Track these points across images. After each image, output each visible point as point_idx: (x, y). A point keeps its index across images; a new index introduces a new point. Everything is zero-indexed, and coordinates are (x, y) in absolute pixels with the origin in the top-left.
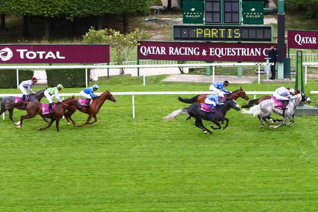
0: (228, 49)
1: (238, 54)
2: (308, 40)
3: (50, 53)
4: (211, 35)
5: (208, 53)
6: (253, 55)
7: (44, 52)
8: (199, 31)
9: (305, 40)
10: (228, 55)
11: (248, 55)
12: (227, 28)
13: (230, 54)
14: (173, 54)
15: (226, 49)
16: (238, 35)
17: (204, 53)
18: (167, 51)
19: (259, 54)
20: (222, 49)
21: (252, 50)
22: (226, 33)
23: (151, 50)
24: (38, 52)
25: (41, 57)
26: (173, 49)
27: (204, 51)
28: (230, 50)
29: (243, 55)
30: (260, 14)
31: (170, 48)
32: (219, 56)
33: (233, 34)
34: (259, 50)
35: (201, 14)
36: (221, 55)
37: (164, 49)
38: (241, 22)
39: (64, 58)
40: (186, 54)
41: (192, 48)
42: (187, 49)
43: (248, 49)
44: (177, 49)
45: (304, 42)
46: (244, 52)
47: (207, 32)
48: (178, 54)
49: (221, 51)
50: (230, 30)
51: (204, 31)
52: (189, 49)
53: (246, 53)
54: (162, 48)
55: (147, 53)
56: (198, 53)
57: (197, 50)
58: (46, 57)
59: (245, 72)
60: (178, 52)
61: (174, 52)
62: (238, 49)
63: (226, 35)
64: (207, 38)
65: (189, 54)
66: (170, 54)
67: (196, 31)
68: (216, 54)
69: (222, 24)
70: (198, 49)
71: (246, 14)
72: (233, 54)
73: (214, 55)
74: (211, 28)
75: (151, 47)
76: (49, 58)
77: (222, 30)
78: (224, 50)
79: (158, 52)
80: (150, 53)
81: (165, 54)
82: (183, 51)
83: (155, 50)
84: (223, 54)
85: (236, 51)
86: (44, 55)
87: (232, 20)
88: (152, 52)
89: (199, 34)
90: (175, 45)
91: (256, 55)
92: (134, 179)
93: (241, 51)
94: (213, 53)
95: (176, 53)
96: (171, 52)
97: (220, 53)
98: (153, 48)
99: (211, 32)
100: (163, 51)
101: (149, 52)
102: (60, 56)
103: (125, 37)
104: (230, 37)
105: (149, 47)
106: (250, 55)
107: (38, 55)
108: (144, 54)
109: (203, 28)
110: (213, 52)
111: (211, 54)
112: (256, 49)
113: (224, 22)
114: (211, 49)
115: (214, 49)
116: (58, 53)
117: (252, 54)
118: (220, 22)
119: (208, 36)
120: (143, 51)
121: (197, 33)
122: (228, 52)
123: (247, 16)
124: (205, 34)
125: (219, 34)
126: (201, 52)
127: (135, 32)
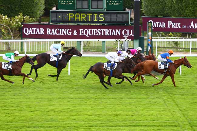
0: (95, 30)
1: (103, 34)
2: (159, 24)
4: (81, 18)
5: (78, 33)
6: (115, 35)
8: (71, 15)
9: (156, 24)
10: (95, 34)
11: (110, 35)
12: (93, 13)
13: (96, 34)
14: (50, 34)
15: (92, 30)
16: (102, 18)
17: (75, 33)
18: (45, 31)
19: (119, 34)
20: (90, 30)
21: (114, 31)
22: (92, 17)
23: (33, 31)
26: (50, 30)
27: (75, 31)
28: (96, 31)
29: (106, 35)
30: (120, 2)
31: (48, 29)
32: (87, 36)
33: (98, 18)
34: (119, 31)
35: (73, 1)
36: (89, 35)
37: (43, 30)
38: (105, 8)
40: (61, 34)
41: (66, 29)
42: (62, 30)
43: (110, 30)
44: (53, 30)
45: (156, 27)
46: (107, 32)
47: (78, 16)
48: (54, 34)
49: (89, 32)
50: (96, 14)
51: (75, 15)
52: (63, 30)
53: (109, 33)
54: (41, 29)
55: (29, 33)
56: (70, 33)
57: (69, 31)
59: (109, 50)
60: (54, 32)
61: (51, 32)
62: (103, 30)
63: (93, 19)
64: (78, 21)
65: (63, 34)
66: (48, 34)
67: (69, 15)
68: (85, 34)
69: (90, 10)
70: (71, 30)
71: (109, 2)
72: (99, 34)
73: (83, 35)
74: (80, 13)
75: (33, 28)
77: (90, 14)
78: (91, 31)
79: (38, 33)
80: (32, 33)
81: (44, 34)
82: (58, 32)
83: (36, 31)
84: (90, 34)
85: (101, 32)
87: (97, 7)
88: (33, 32)
89: (71, 18)
90: (51, 27)
91: (117, 35)
92: (5, 112)
93: (104, 32)
94: (82, 34)
95: (53, 33)
96: (49, 32)
97: (88, 34)
98: (34, 29)
99: (81, 17)
100: (42, 32)
103: (11, 20)
104: (96, 20)
105: (31, 29)
106: (112, 35)
108: (27, 34)
109: (75, 13)
110: (82, 32)
111: (81, 34)
112: (117, 30)
113: (91, 9)
114: (81, 30)
115: (83, 30)
117: (113, 34)
118: (88, 9)
119: (78, 19)
120: (26, 32)
121: (70, 17)
122: (95, 32)
123: (110, 4)
124: (76, 18)
125: (87, 18)
126: (73, 32)
127: (19, 16)
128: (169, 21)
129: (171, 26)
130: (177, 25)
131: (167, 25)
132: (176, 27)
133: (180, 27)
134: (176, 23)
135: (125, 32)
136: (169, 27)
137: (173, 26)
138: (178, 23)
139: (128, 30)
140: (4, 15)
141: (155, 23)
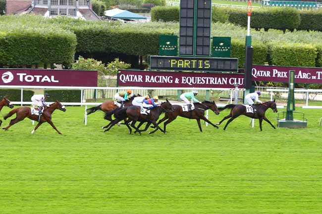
0: (198, 78)
1: (207, 83)
2: (263, 73)
3: (46, 77)
4: (184, 66)
5: (180, 81)
6: (221, 83)
7: (41, 76)
8: (174, 62)
9: (260, 73)
10: (198, 83)
11: (216, 83)
12: (198, 59)
13: (200, 82)
14: (149, 81)
16: (208, 66)
17: (177, 81)
18: (144, 79)
19: (226, 82)
20: (193, 78)
21: (220, 79)
22: (197, 64)
24: (35, 76)
25: (38, 80)
26: (149, 77)
27: (177, 79)
28: (200, 79)
29: (211, 83)
30: (227, 48)
31: (146, 76)
32: (190, 84)
33: (204, 65)
34: (225, 79)
35: (175, 47)
37: (142, 77)
39: (58, 81)
40: (161, 82)
41: (166, 77)
43: (216, 78)
44: (152, 77)
45: (259, 75)
46: (212, 80)
47: (181, 63)
48: (153, 81)
49: (192, 80)
50: (201, 61)
51: (177, 62)
52: (163, 77)
53: (214, 81)
54: (139, 76)
56: (172, 81)
57: (170, 79)
58: (43, 81)
60: (153, 79)
61: (150, 79)
62: (207, 78)
63: (197, 66)
64: (181, 68)
65: (163, 82)
66: (146, 81)
68: (187, 82)
69: (195, 56)
70: (172, 77)
71: (215, 48)
72: (203, 82)
74: (184, 59)
75: (130, 75)
76: (45, 81)
77: (194, 61)
78: (195, 79)
79: (135, 80)
80: (129, 80)
81: (142, 81)
82: (158, 79)
83: (133, 78)
84: (193, 83)
85: (205, 80)
86: (41, 79)
87: (203, 53)
89: (173, 65)
90: (151, 74)
91: (223, 84)
93: (209, 80)
94: (184, 82)
95: (152, 81)
96: (147, 79)
97: (191, 82)
98: (132, 76)
99: (184, 63)
100: (140, 79)
101: (127, 80)
102: (55, 79)
104: (200, 67)
105: (128, 76)
107: (35, 78)
108: (123, 81)
109: (177, 59)
110: (185, 80)
111: (183, 82)
112: (223, 79)
114: (183, 78)
115: (185, 78)
116: (53, 77)
117: (219, 83)
118: (192, 55)
119: (181, 66)
120: (123, 79)
121: (172, 63)
122: (198, 80)
123: (216, 50)
124: (179, 65)
125: (191, 65)
126: (174, 80)
127: (115, 62)
128: (274, 70)
129: (276, 75)
130: (284, 75)
131: (271, 74)
132: (282, 77)
133: (286, 77)
134: (282, 72)
135: (233, 81)
136: (274, 76)
137: (279, 75)
138: (284, 73)
139: (235, 79)
140: (98, 61)
141: (258, 72)
